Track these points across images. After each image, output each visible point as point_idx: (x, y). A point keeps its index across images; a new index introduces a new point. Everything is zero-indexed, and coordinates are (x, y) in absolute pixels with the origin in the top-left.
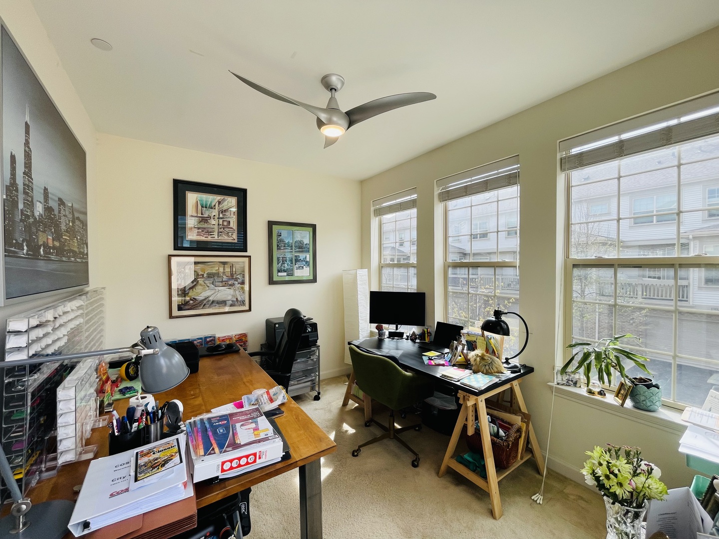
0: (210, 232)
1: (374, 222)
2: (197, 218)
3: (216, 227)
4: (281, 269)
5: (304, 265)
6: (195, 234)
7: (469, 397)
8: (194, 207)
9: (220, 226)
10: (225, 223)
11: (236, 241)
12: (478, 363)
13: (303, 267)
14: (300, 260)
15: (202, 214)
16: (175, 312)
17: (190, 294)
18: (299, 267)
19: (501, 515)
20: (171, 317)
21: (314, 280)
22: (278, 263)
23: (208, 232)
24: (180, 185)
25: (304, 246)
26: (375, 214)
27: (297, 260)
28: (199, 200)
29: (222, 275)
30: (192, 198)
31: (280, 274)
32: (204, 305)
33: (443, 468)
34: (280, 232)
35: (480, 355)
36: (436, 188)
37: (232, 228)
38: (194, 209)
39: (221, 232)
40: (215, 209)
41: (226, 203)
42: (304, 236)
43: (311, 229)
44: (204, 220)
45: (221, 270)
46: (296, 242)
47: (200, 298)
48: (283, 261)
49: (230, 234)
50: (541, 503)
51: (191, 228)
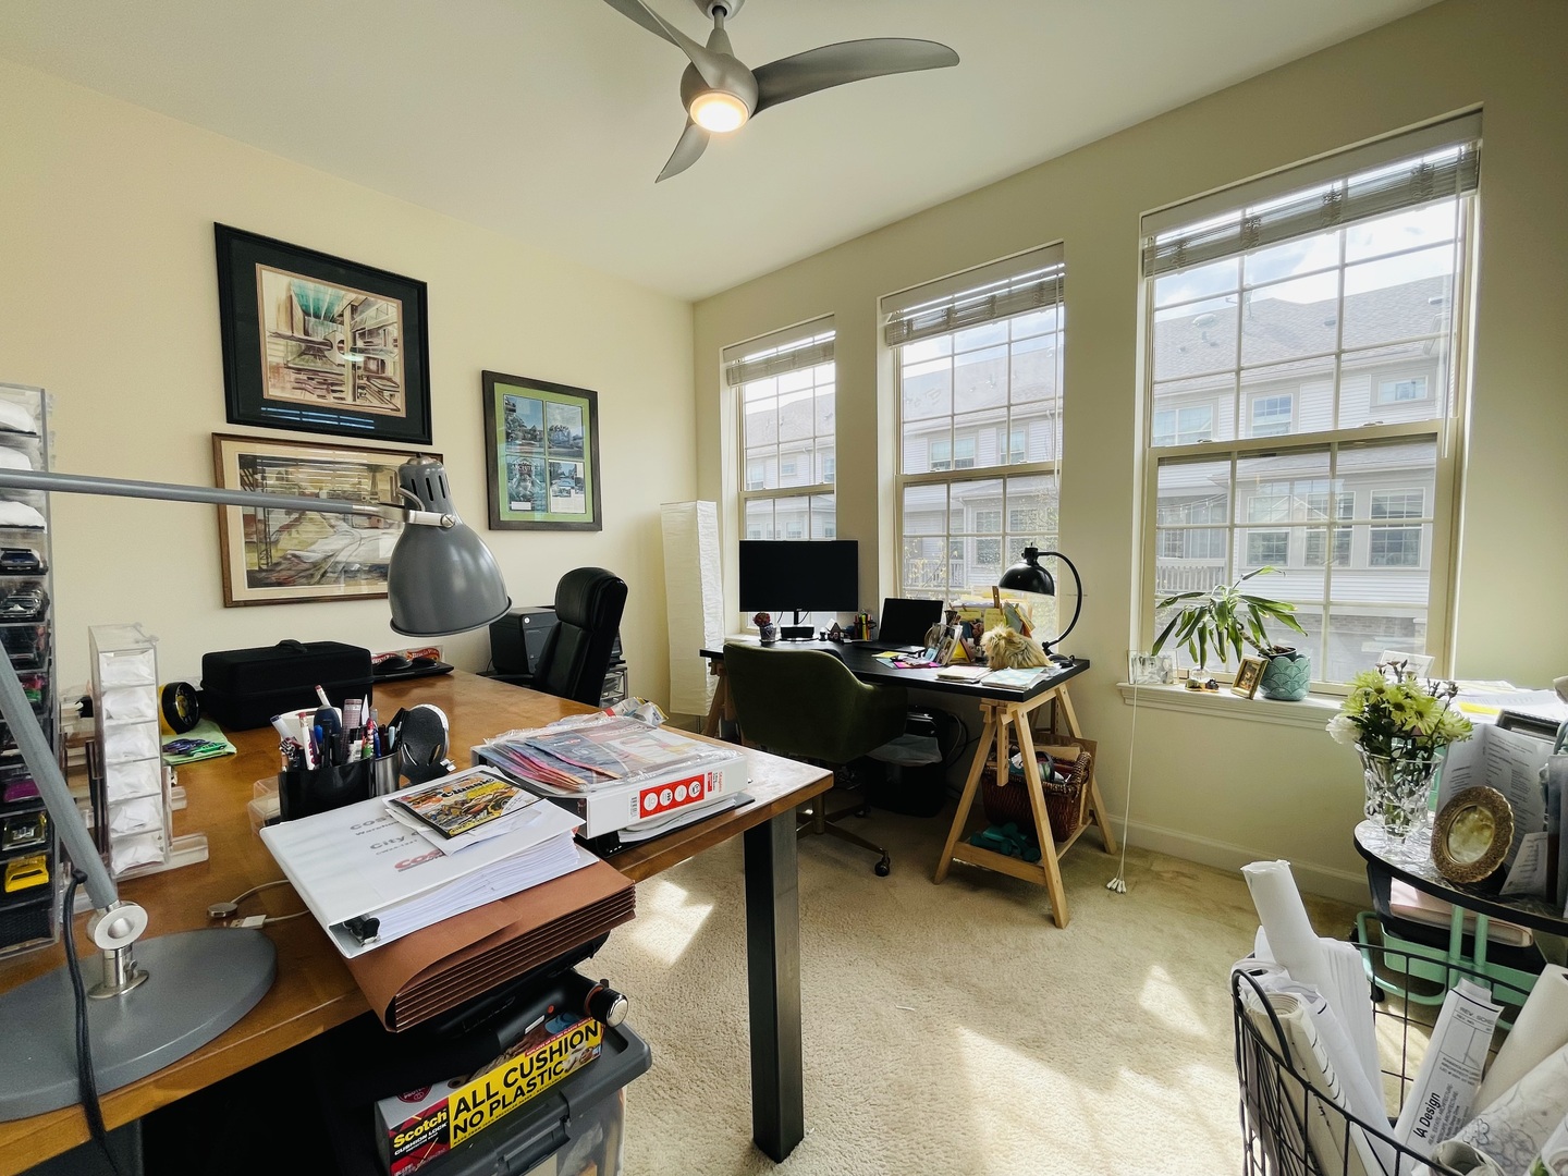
0: (332, 384)
1: (727, 397)
2: (294, 343)
3: (348, 372)
4: (518, 494)
5: (573, 488)
6: (289, 386)
7: (1006, 706)
8: (283, 309)
9: (360, 372)
10: (373, 366)
11: (402, 414)
12: (1002, 651)
13: (569, 492)
14: (563, 474)
15: (306, 333)
16: (241, 591)
17: (281, 545)
18: (561, 491)
19: (1068, 920)
20: (228, 602)
21: (595, 525)
22: (510, 479)
23: (325, 382)
24: (235, 243)
25: (571, 442)
26: (728, 379)
27: (555, 475)
28: (297, 295)
29: (368, 498)
30: (274, 287)
31: (515, 505)
32: (323, 575)
33: (943, 864)
34: (512, 402)
35: (1004, 635)
36: (879, 316)
37: (389, 380)
38: (284, 317)
39: (363, 388)
40: (342, 323)
41: (371, 312)
42: (567, 417)
43: (585, 402)
44: (314, 349)
45: (366, 485)
46: (551, 430)
47: (313, 554)
48: (521, 474)
49: (386, 394)
50: (1125, 890)
51: (276, 369)
